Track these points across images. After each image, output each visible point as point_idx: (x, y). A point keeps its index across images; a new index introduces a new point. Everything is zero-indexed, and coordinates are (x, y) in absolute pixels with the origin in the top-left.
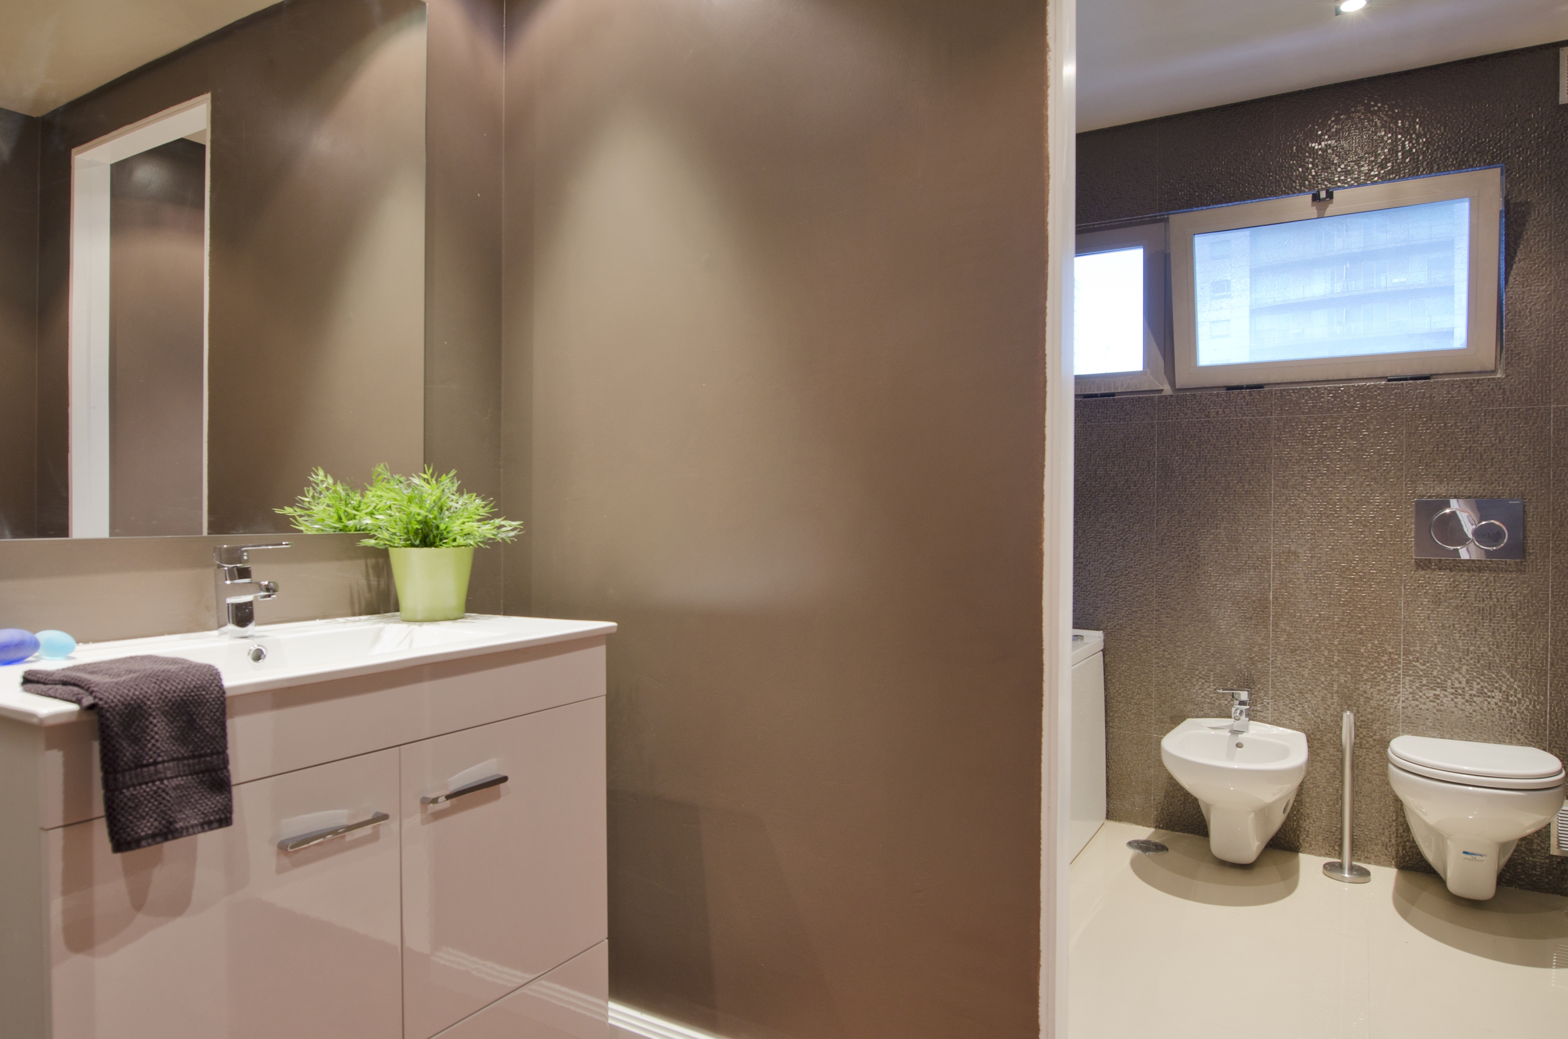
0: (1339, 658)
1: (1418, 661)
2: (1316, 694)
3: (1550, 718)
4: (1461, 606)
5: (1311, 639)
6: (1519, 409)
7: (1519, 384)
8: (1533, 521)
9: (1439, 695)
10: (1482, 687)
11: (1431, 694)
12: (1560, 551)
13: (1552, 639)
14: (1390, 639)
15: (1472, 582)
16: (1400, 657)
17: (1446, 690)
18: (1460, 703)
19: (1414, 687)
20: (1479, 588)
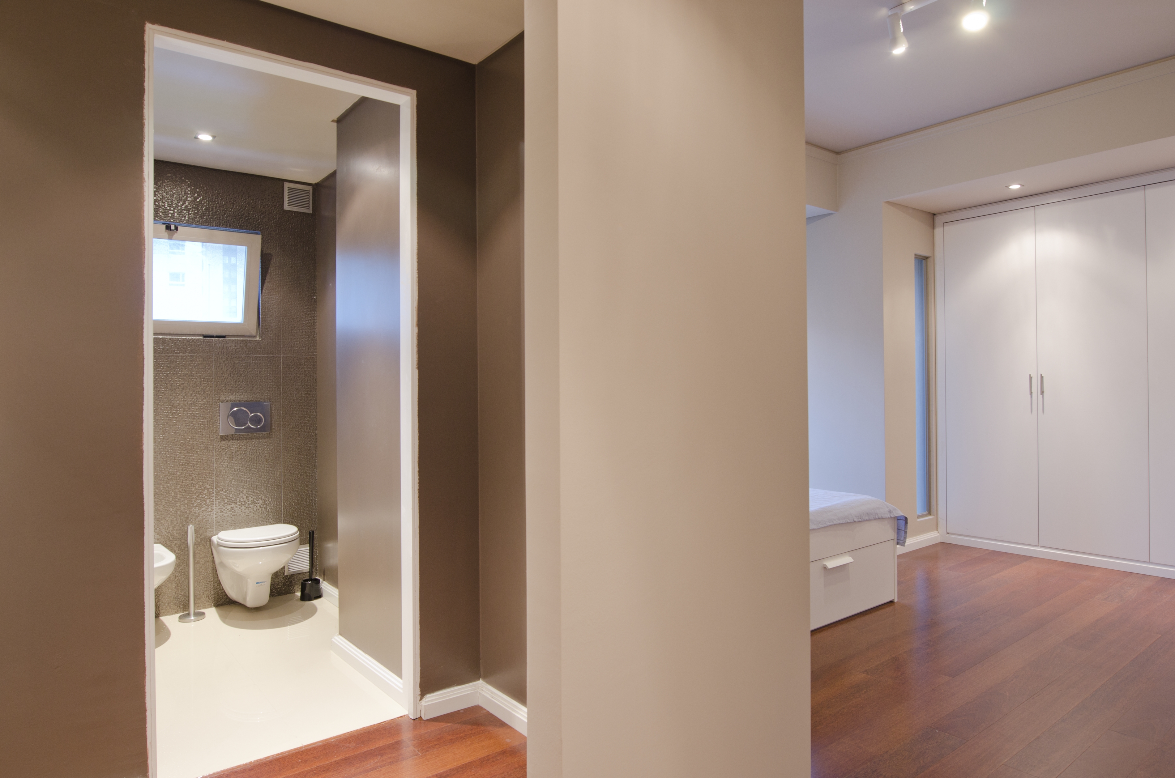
0: (181, 496)
1: (222, 491)
2: (167, 519)
3: (283, 508)
4: (243, 458)
5: (164, 487)
6: (268, 357)
7: (267, 344)
8: (274, 412)
9: (233, 507)
10: (253, 499)
11: (229, 507)
12: (286, 426)
13: (283, 470)
14: (208, 480)
15: (248, 445)
16: (213, 490)
17: (236, 504)
18: (243, 509)
19: (221, 505)
20: (251, 448)
